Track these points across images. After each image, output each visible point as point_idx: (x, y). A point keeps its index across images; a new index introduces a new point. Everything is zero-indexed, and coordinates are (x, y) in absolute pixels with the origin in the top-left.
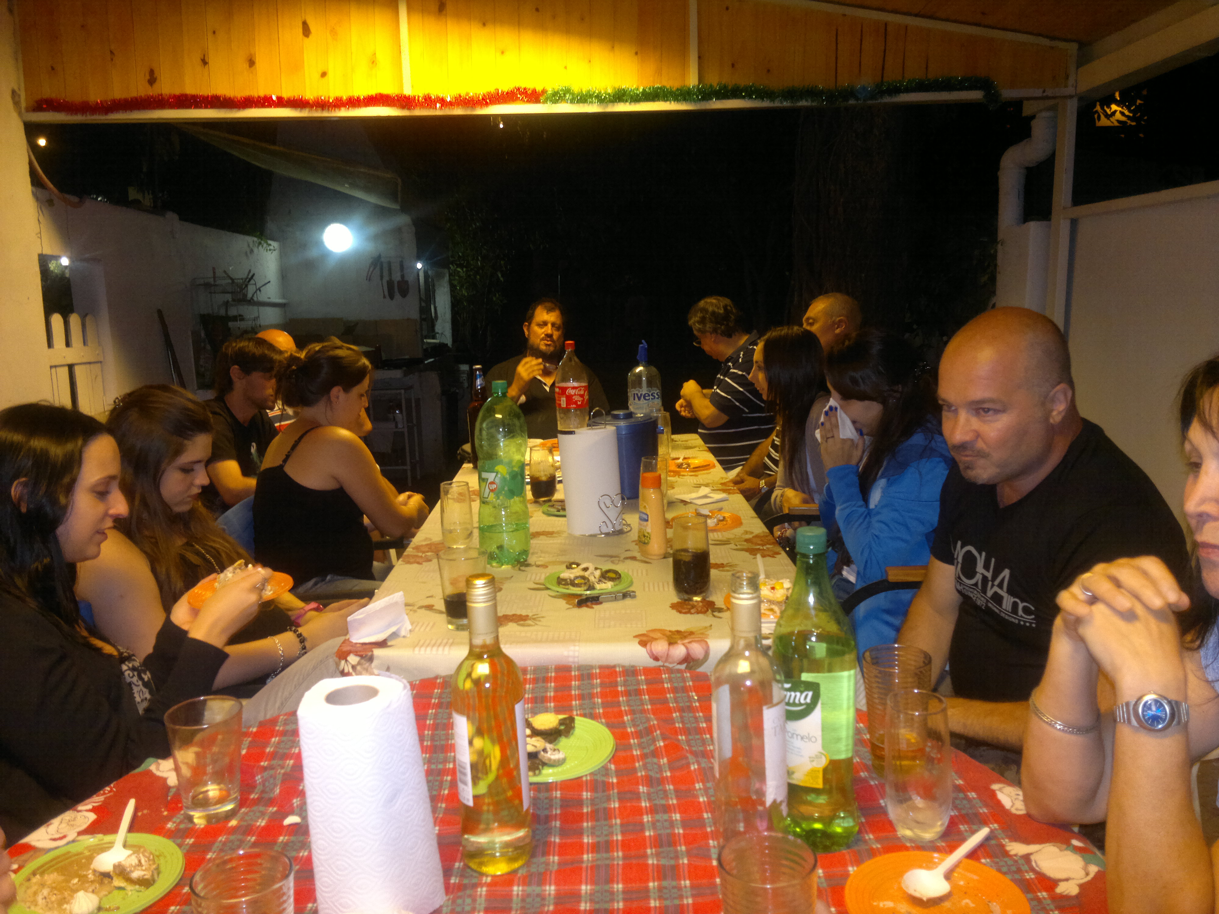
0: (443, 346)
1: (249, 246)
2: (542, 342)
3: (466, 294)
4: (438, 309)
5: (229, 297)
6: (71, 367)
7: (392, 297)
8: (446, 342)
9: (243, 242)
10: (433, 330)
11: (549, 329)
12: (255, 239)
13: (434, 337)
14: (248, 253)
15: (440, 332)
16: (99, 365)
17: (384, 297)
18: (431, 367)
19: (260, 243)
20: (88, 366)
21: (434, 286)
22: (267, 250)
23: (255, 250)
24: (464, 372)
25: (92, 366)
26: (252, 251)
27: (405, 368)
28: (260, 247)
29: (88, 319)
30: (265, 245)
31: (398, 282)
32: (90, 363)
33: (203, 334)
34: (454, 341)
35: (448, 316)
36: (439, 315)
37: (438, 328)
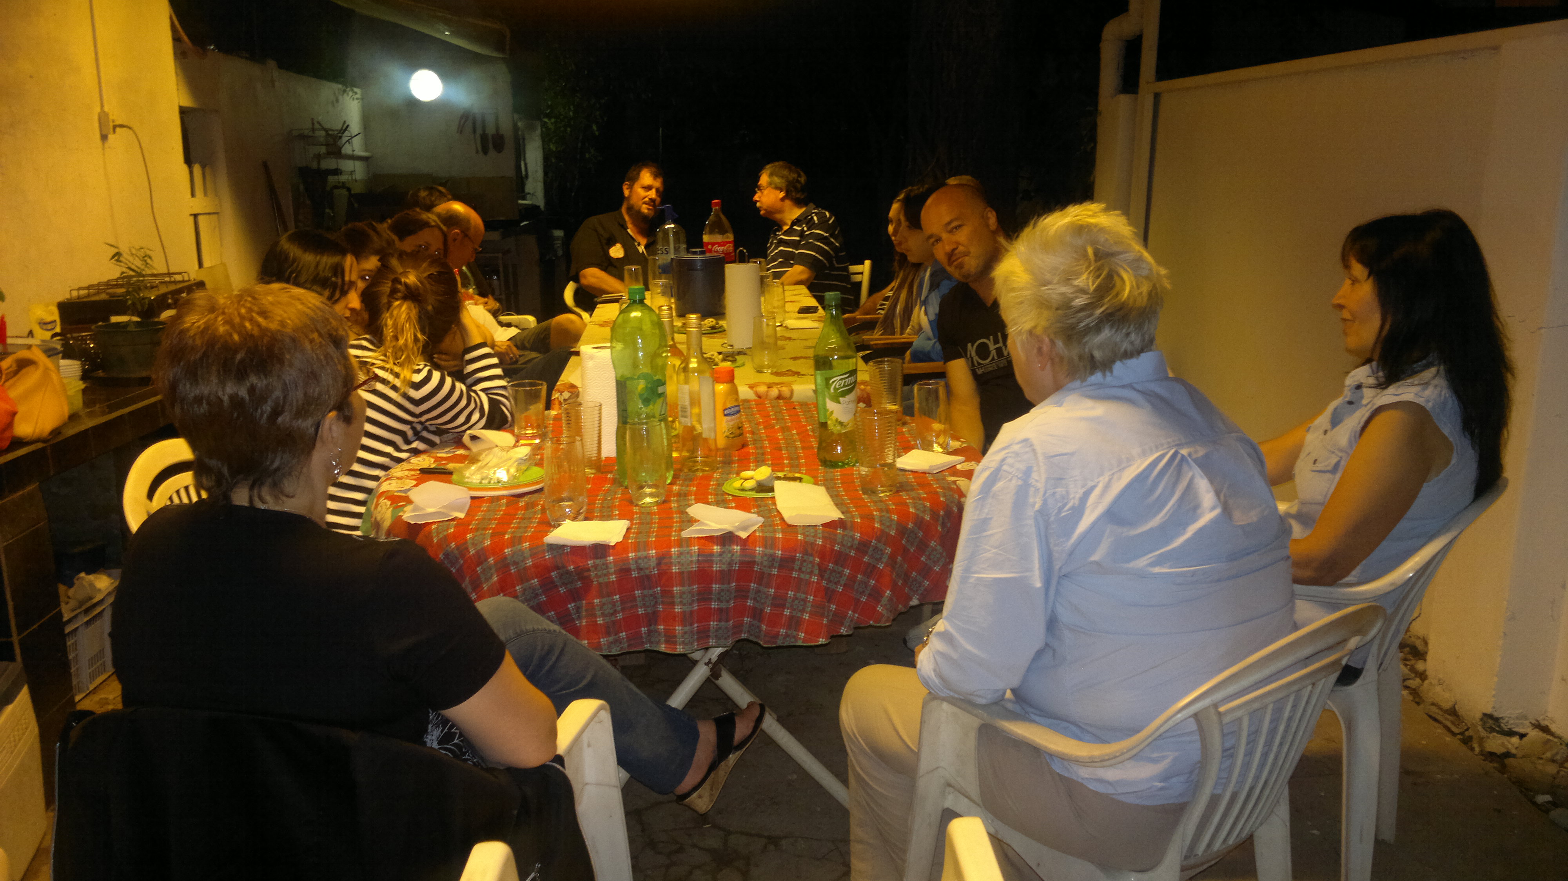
0: (535, 208)
1: (335, 94)
2: (644, 206)
3: (554, 149)
4: (529, 166)
5: (323, 150)
6: (195, 216)
7: (485, 151)
8: (538, 204)
9: (328, 89)
10: (523, 191)
11: (652, 194)
12: (340, 86)
13: (524, 198)
14: (335, 102)
15: (531, 192)
16: (215, 216)
17: (477, 152)
18: (526, 230)
19: (345, 91)
20: (208, 216)
21: (524, 139)
22: (353, 99)
23: (340, 98)
24: (558, 238)
25: (211, 216)
26: (337, 101)
27: (502, 230)
28: (345, 94)
29: (208, 170)
30: (351, 93)
31: (493, 136)
32: (209, 214)
33: (302, 187)
34: (547, 203)
35: (540, 174)
36: (530, 174)
37: (529, 187)
